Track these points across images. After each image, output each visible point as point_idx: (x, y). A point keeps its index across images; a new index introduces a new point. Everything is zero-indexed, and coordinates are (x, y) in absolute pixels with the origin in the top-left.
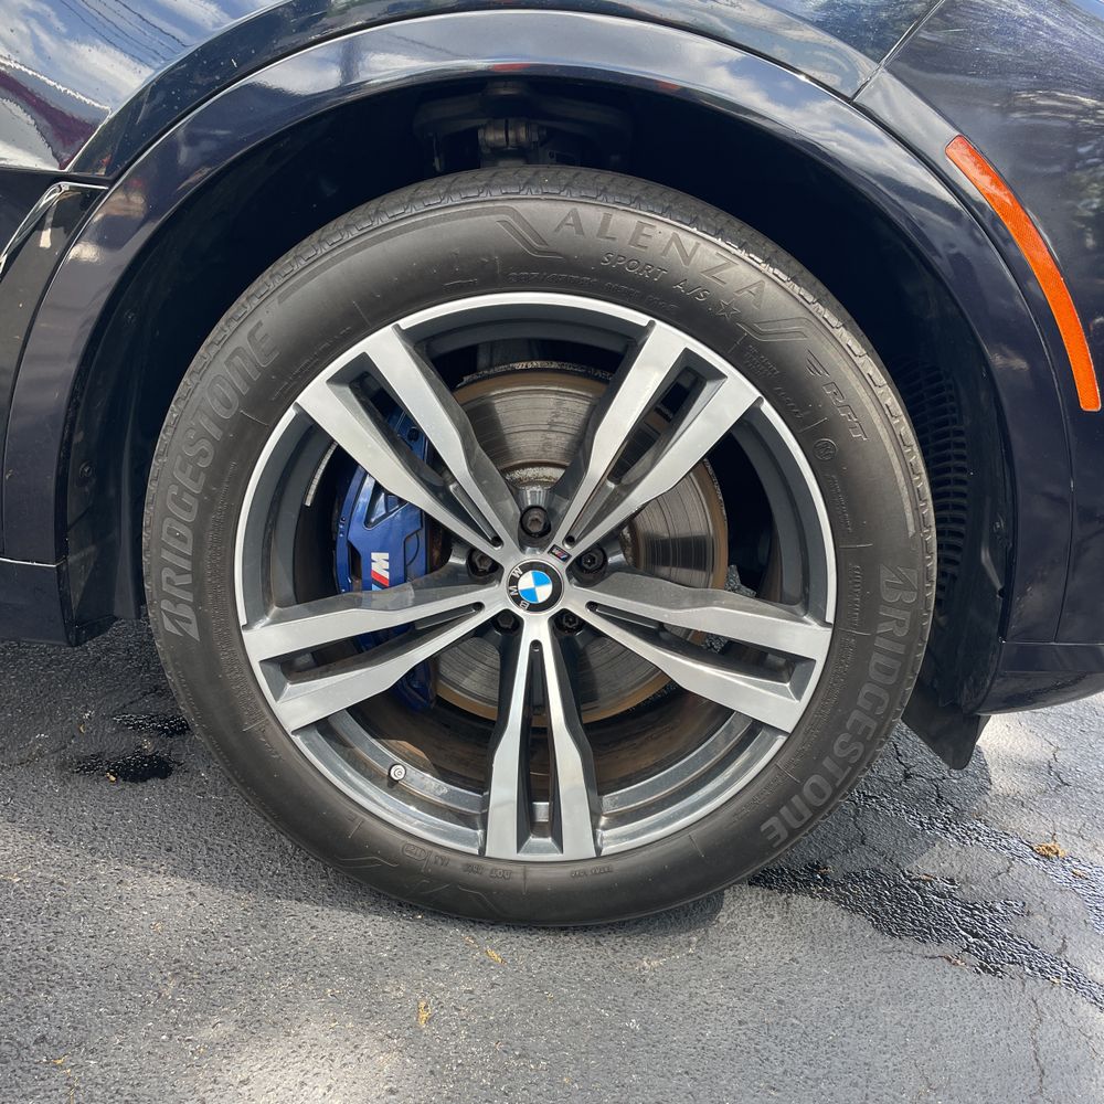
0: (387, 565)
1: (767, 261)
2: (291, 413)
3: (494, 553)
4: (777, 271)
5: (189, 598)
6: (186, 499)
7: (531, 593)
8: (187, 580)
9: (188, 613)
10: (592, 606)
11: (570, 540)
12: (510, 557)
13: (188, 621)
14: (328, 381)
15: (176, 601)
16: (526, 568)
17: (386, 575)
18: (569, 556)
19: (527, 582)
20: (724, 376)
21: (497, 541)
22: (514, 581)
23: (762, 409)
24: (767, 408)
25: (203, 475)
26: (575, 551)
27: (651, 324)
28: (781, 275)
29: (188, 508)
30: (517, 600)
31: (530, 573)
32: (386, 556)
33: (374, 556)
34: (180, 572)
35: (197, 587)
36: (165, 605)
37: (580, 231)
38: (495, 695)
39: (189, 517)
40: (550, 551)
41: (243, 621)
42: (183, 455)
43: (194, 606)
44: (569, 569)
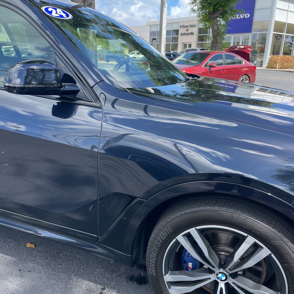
0: (192, 265)
1: (273, 228)
2: (175, 240)
3: (213, 269)
4: (275, 230)
5: (154, 268)
6: (155, 252)
7: (221, 278)
8: (154, 265)
9: (154, 271)
10: (234, 283)
11: (229, 269)
12: (217, 270)
13: (154, 273)
14: (182, 236)
15: (152, 269)
16: (220, 273)
17: (191, 267)
18: (229, 273)
19: (220, 275)
20: (263, 248)
21: (214, 267)
22: (217, 275)
23: (272, 255)
24: (273, 255)
25: (158, 248)
26: (231, 272)
27: (248, 236)
28: (276, 231)
29: (155, 253)
30: (218, 278)
31: (221, 274)
32: (192, 264)
33: (189, 263)
34: (153, 264)
35: (156, 267)
36: (150, 268)
37: (233, 218)
38: (213, 289)
39: (155, 255)
40: (225, 271)
41: (164, 274)
42: (155, 244)
43: (155, 270)
44: (229, 275)
